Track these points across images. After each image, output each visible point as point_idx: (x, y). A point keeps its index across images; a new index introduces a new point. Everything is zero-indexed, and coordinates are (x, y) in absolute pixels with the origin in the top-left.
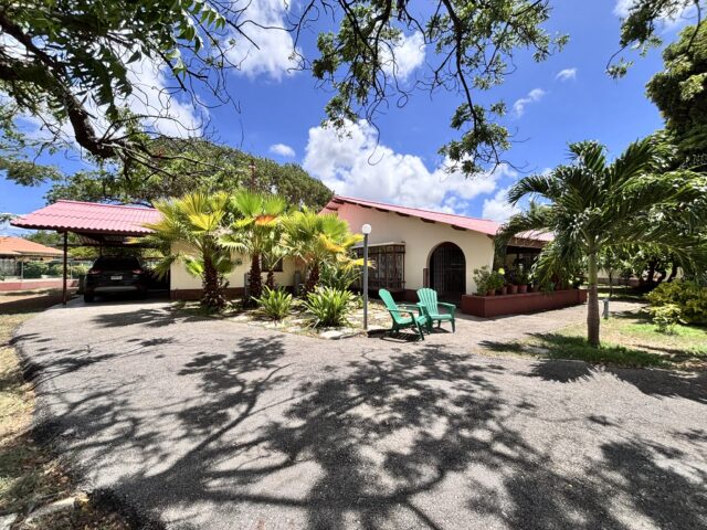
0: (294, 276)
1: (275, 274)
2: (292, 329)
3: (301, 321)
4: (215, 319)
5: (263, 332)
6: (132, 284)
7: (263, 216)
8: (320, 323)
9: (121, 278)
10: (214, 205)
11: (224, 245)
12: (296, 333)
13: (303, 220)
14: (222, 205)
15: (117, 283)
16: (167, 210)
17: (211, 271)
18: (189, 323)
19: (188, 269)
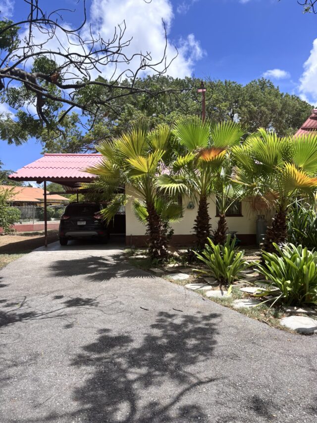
0: (257, 222)
1: (228, 220)
2: (240, 304)
3: (254, 290)
4: (154, 274)
5: (200, 303)
6: (95, 229)
7: (209, 150)
8: (282, 299)
9: (84, 223)
10: (155, 143)
11: (163, 186)
12: (242, 311)
13: (261, 147)
14: (163, 141)
15: (82, 228)
16: (107, 153)
17: (154, 218)
18: (126, 278)
19: (137, 214)
